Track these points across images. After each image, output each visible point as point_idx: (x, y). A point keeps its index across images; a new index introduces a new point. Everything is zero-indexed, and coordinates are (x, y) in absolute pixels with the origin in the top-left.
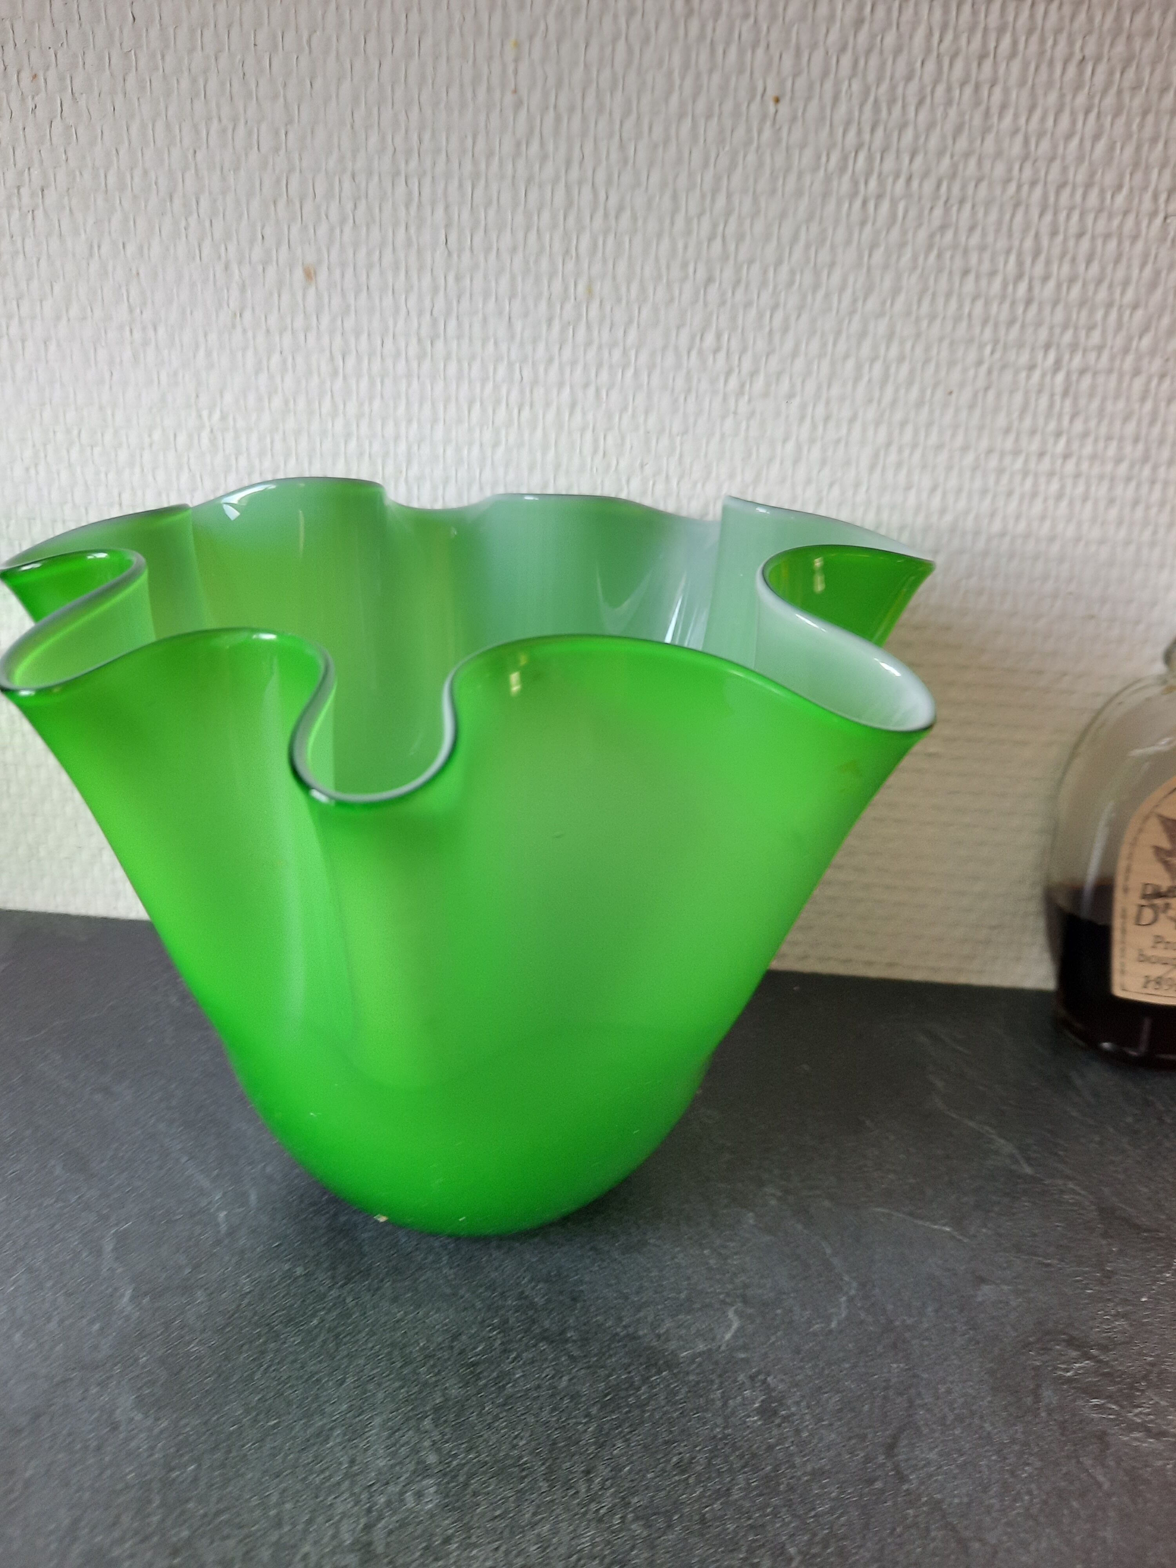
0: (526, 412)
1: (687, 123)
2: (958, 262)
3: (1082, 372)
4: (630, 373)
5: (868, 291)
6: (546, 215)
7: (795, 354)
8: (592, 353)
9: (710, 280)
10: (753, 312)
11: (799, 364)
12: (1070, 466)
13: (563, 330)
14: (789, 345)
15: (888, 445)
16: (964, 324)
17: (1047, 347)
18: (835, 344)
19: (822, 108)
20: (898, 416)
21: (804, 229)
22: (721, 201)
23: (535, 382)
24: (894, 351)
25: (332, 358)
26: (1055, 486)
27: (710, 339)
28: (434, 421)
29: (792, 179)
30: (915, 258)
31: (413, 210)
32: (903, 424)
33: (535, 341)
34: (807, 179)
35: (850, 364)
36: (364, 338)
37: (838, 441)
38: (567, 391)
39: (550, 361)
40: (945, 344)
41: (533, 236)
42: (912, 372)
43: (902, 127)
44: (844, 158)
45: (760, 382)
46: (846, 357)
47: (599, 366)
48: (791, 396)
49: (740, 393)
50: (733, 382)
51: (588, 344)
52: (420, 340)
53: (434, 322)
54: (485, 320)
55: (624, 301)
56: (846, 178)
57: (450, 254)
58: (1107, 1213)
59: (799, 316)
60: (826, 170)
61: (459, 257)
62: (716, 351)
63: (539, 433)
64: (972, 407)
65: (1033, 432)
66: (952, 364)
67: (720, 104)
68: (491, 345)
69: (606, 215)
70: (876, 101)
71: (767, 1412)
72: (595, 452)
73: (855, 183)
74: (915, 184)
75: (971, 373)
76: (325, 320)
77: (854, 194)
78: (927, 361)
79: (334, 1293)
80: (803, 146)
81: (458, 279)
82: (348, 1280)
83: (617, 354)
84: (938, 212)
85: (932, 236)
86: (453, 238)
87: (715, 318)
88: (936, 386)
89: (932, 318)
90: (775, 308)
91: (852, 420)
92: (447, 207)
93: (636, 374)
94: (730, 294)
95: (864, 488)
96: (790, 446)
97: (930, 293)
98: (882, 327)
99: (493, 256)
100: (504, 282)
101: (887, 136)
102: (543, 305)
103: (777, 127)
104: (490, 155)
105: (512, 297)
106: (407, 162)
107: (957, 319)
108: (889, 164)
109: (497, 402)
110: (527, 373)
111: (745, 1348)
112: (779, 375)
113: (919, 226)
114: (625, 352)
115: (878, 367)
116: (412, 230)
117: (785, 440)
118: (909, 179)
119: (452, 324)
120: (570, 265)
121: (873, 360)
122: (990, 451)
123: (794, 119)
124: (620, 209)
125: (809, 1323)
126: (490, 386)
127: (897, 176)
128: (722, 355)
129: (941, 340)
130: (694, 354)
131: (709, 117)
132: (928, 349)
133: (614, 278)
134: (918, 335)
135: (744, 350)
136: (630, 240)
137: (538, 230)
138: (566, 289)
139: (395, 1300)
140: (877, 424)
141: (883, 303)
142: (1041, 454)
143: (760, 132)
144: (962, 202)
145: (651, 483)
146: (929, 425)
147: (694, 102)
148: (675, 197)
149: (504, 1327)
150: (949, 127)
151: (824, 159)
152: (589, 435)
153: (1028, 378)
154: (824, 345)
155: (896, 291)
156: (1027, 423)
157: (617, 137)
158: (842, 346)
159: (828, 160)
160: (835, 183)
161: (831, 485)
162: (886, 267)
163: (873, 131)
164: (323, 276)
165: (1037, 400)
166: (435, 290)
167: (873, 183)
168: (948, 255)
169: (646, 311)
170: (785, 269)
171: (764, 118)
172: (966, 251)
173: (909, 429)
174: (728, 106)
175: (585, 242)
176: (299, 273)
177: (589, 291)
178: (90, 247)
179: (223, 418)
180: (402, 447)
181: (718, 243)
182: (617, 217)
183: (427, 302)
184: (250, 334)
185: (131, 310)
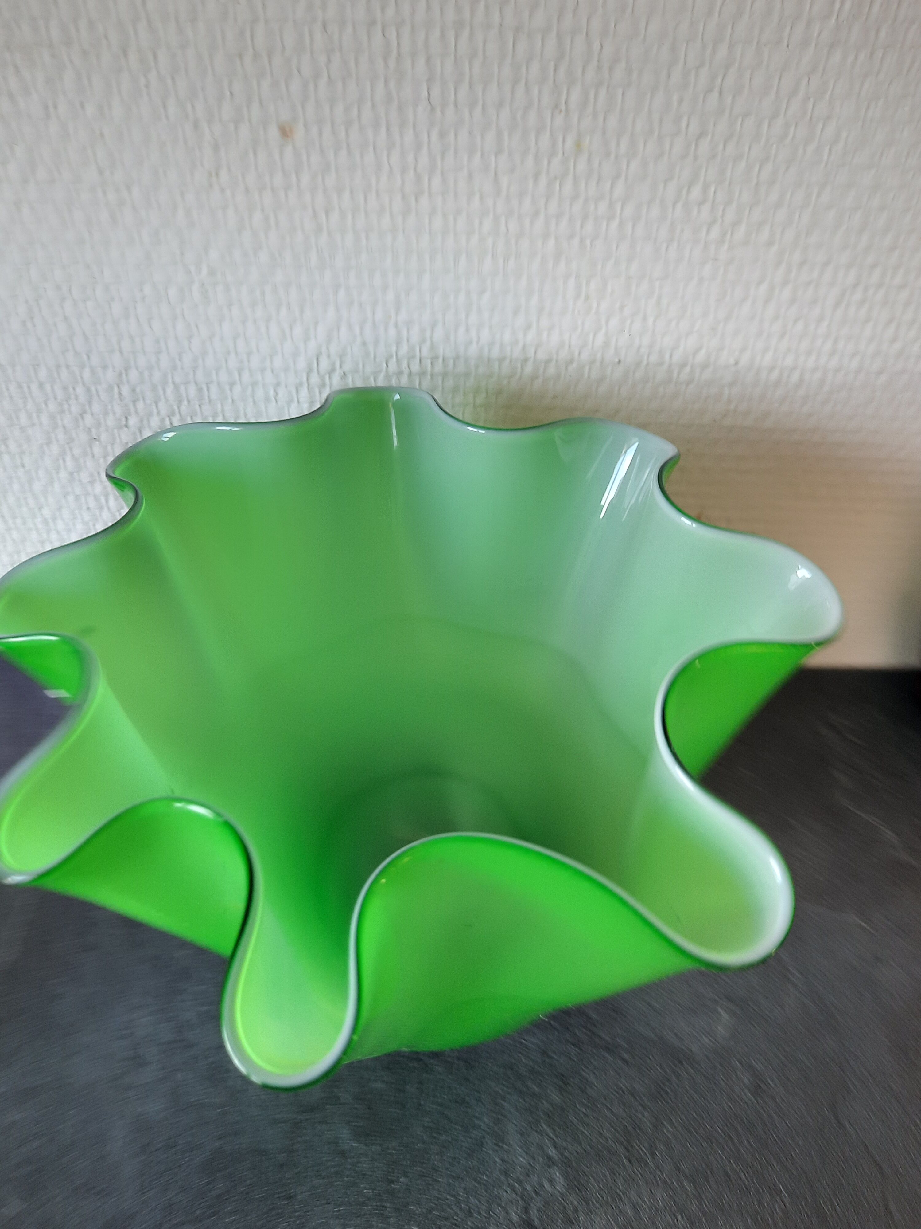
0: (511, 262)
4: (615, 224)
6: (535, 68)
8: (578, 206)
9: (702, 135)
13: (550, 183)
14: (774, 196)
15: (855, 286)
18: (819, 195)
20: (864, 242)
21: (804, 82)
22: (722, 52)
23: (520, 235)
25: (315, 215)
27: (696, 192)
28: (421, 272)
31: (392, 63)
33: (521, 195)
34: (817, 27)
35: (832, 214)
36: (346, 195)
38: (551, 242)
39: (536, 214)
41: (520, 90)
42: (890, 220)
45: (741, 232)
47: (585, 218)
48: (770, 244)
50: (715, 233)
51: (575, 198)
52: (404, 197)
53: (418, 178)
54: (470, 176)
55: (613, 156)
57: (433, 109)
59: (787, 168)
61: (442, 112)
62: (701, 203)
68: (476, 199)
69: (599, 68)
72: (578, 296)
73: (865, 32)
76: (305, 179)
77: (862, 46)
81: (442, 135)
83: (603, 207)
86: (436, 92)
87: (704, 170)
92: (428, 60)
93: (621, 224)
94: (721, 147)
95: (825, 323)
96: (764, 287)
99: (478, 110)
100: (490, 137)
102: (530, 161)
105: (499, 152)
106: (383, 10)
109: (483, 253)
110: (513, 226)
114: (611, 205)
116: (392, 84)
117: (760, 283)
119: (437, 181)
120: (559, 120)
124: (615, 61)
126: (475, 238)
128: (707, 207)
130: (679, 206)
133: (604, 133)
136: (623, 94)
137: (526, 84)
138: (554, 144)
145: (629, 322)
146: (892, 249)
148: (674, 48)
152: (572, 282)
154: (808, 196)
158: (825, 197)
161: (796, 321)
164: (299, 134)
166: (418, 147)
173: (872, 253)
175: (576, 95)
176: (274, 132)
177: (578, 146)
178: (46, 108)
179: (212, 272)
180: (390, 296)
181: (714, 96)
182: (611, 69)
183: (410, 158)
184: (228, 193)
185: (101, 172)
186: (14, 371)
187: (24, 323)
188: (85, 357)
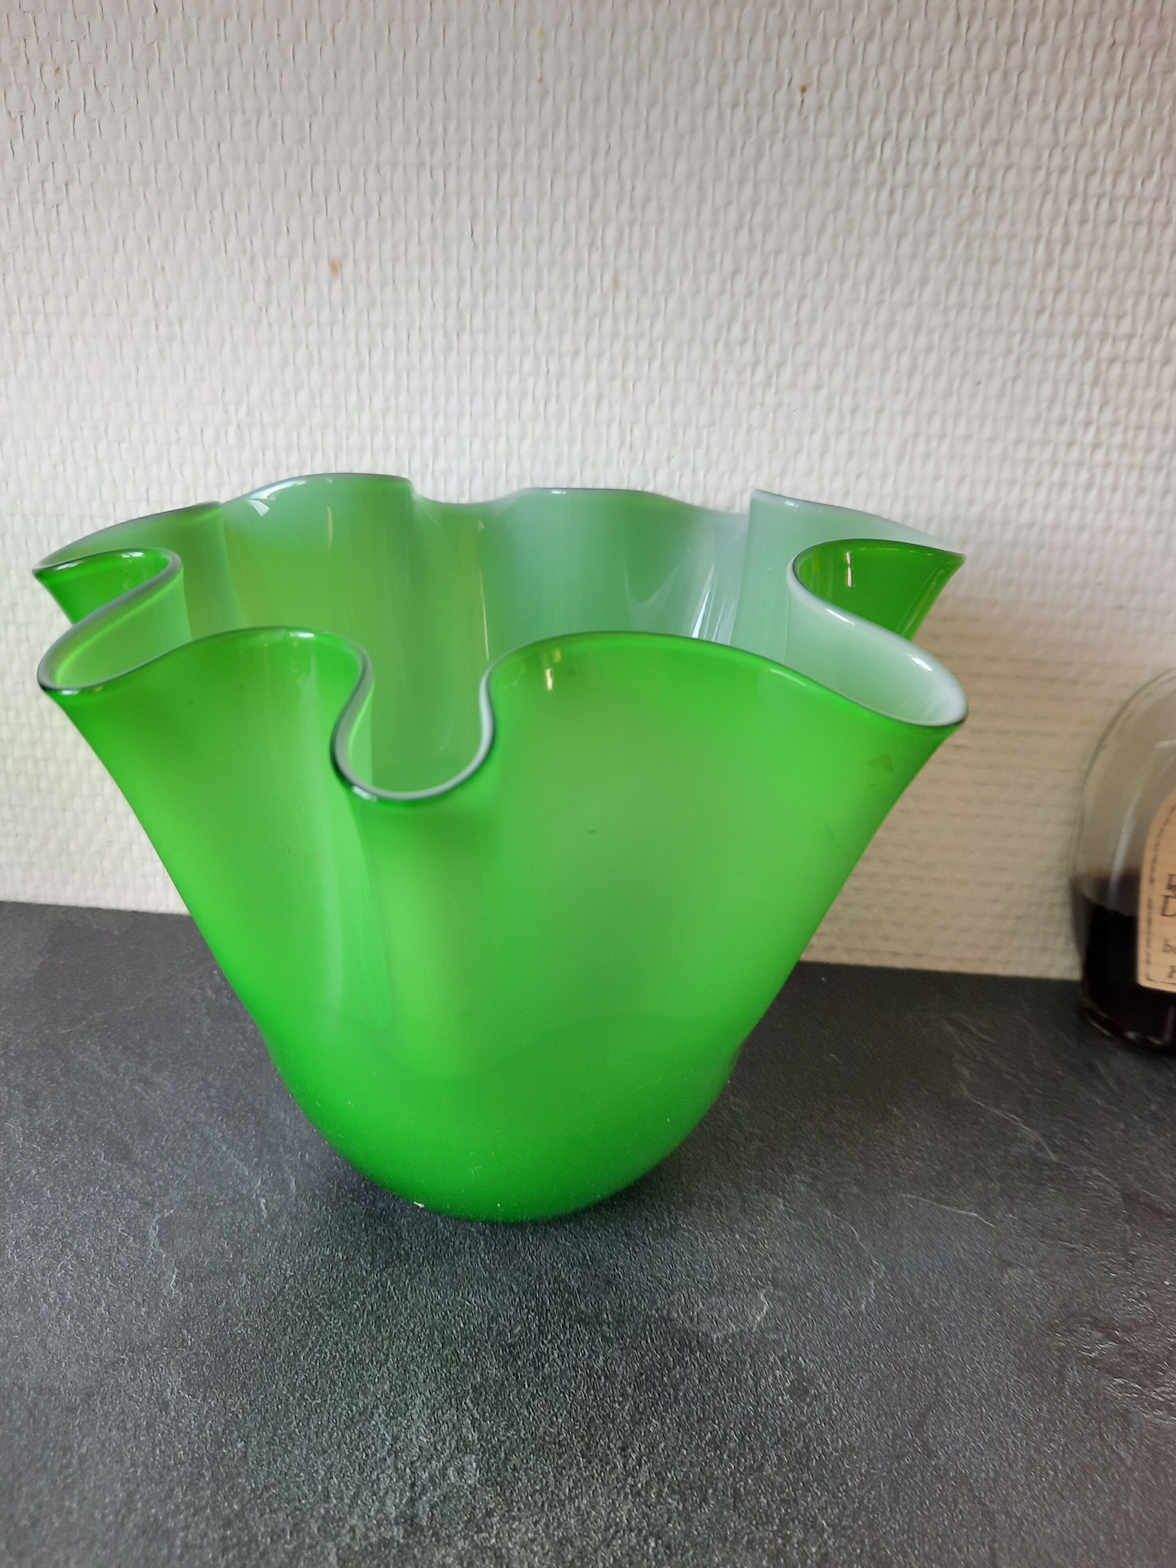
0: (552, 405)
1: (713, 113)
2: (987, 252)
3: (1112, 361)
4: (656, 364)
5: (896, 281)
6: (572, 206)
7: (822, 345)
8: (618, 346)
9: (736, 272)
10: (780, 303)
11: (827, 355)
12: (1100, 456)
13: (590, 321)
14: (816, 336)
15: (916, 436)
16: (993, 313)
17: (1077, 336)
18: (863, 334)
19: (849, 97)
20: (926, 406)
21: (831, 220)
22: (748, 190)
23: (561, 376)
24: (922, 341)
25: (358, 352)
26: (1084, 476)
27: (737, 330)
28: (461, 415)
29: (819, 168)
30: (943, 247)
31: (439, 202)
32: (931, 415)
33: (561, 333)
34: (835, 167)
35: (878, 355)
36: (390, 331)
37: (865, 433)
38: (593, 383)
39: (576, 353)
40: (974, 334)
41: (559, 227)
42: (940, 362)
43: (930, 115)
44: (871, 148)
45: (787, 374)
46: (873, 348)
47: (626, 358)
48: (818, 387)
49: (767, 385)
50: (760, 373)
51: (615, 336)
52: (446, 334)
53: (461, 315)
54: (511, 313)
55: (650, 293)
56: (874, 166)
57: (475, 246)
58: (1130, 1198)
59: (826, 308)
60: (853, 158)
61: (485, 250)
62: (743, 342)
63: (566, 425)
64: (1000, 396)
65: (1062, 422)
66: (980, 354)
67: (746, 94)
68: (517, 337)
69: (632, 206)
70: (904, 89)
71: (799, 1391)
72: (622, 444)
73: (882, 172)
74: (943, 172)
75: (1000, 362)
76: (351, 313)
77: (881, 185)
78: (954, 352)
79: (374, 1277)
80: (830, 135)
81: (484, 271)
82: (387, 1264)
83: (643, 346)
84: (966, 201)
85: (960, 225)
86: (478, 230)
87: (742, 309)
88: (964, 376)
89: (961, 307)
90: (802, 299)
91: (880, 411)
92: (472, 199)
93: (663, 364)
94: (756, 285)
95: (891, 480)
96: (818, 437)
97: (958, 282)
98: (910, 317)
99: (519, 247)
100: (530, 273)
101: (915, 124)
102: (569, 297)
103: (804, 116)
104: (516, 145)
105: (538, 288)
106: (432, 153)
107: (986, 309)
108: (917, 152)
109: (523, 396)
110: (554, 366)
111: (777, 1329)
112: (806, 366)
113: (948, 215)
114: (651, 344)
115: (905, 358)
116: (438, 222)
117: (812, 432)
118: (938, 167)
119: (479, 317)
120: (596, 256)
121: (901, 351)
122: (1018, 442)
123: (820, 108)
124: (647, 200)
125: (839, 1306)
126: (515, 380)
127: (925, 165)
128: (749, 346)
129: (970, 329)
130: (721, 345)
131: (735, 106)
132: (956, 339)
133: (640, 269)
134: (946, 326)
135: (770, 342)
136: (657, 231)
137: (564, 221)
138: (592, 281)
139: (434, 1283)
140: (905, 414)
141: (911, 293)
142: (1070, 444)
143: (786, 121)
144: (990, 189)
145: (678, 475)
146: (957, 416)
147: (720, 91)
148: (701, 187)
149: (541, 1311)
150: (977, 115)
151: (850, 149)
152: (615, 428)
153: (1057, 367)
154: (851, 335)
155: (923, 282)
156: (1056, 413)
157: (643, 127)
158: (869, 337)
159: (854, 151)
160: (862, 172)
161: (859, 476)
162: (914, 256)
163: (900, 120)
164: (348, 269)
165: (1066, 389)
166: (461, 283)
167: (901, 172)
168: (977, 243)
169: (673, 302)
170: (812, 259)
171: (790, 108)
172: (995, 240)
173: (937, 420)
174: (755, 95)
175: (611, 233)
176: (324, 267)
177: (616, 282)
178: (116, 242)
179: (250, 413)
180: (429, 441)
181: (744, 235)
182: (643, 208)
183: (453, 296)
184: (276, 328)
185: (157, 305)
186: (36, 523)
187: (55, 466)
188: (111, 507)
